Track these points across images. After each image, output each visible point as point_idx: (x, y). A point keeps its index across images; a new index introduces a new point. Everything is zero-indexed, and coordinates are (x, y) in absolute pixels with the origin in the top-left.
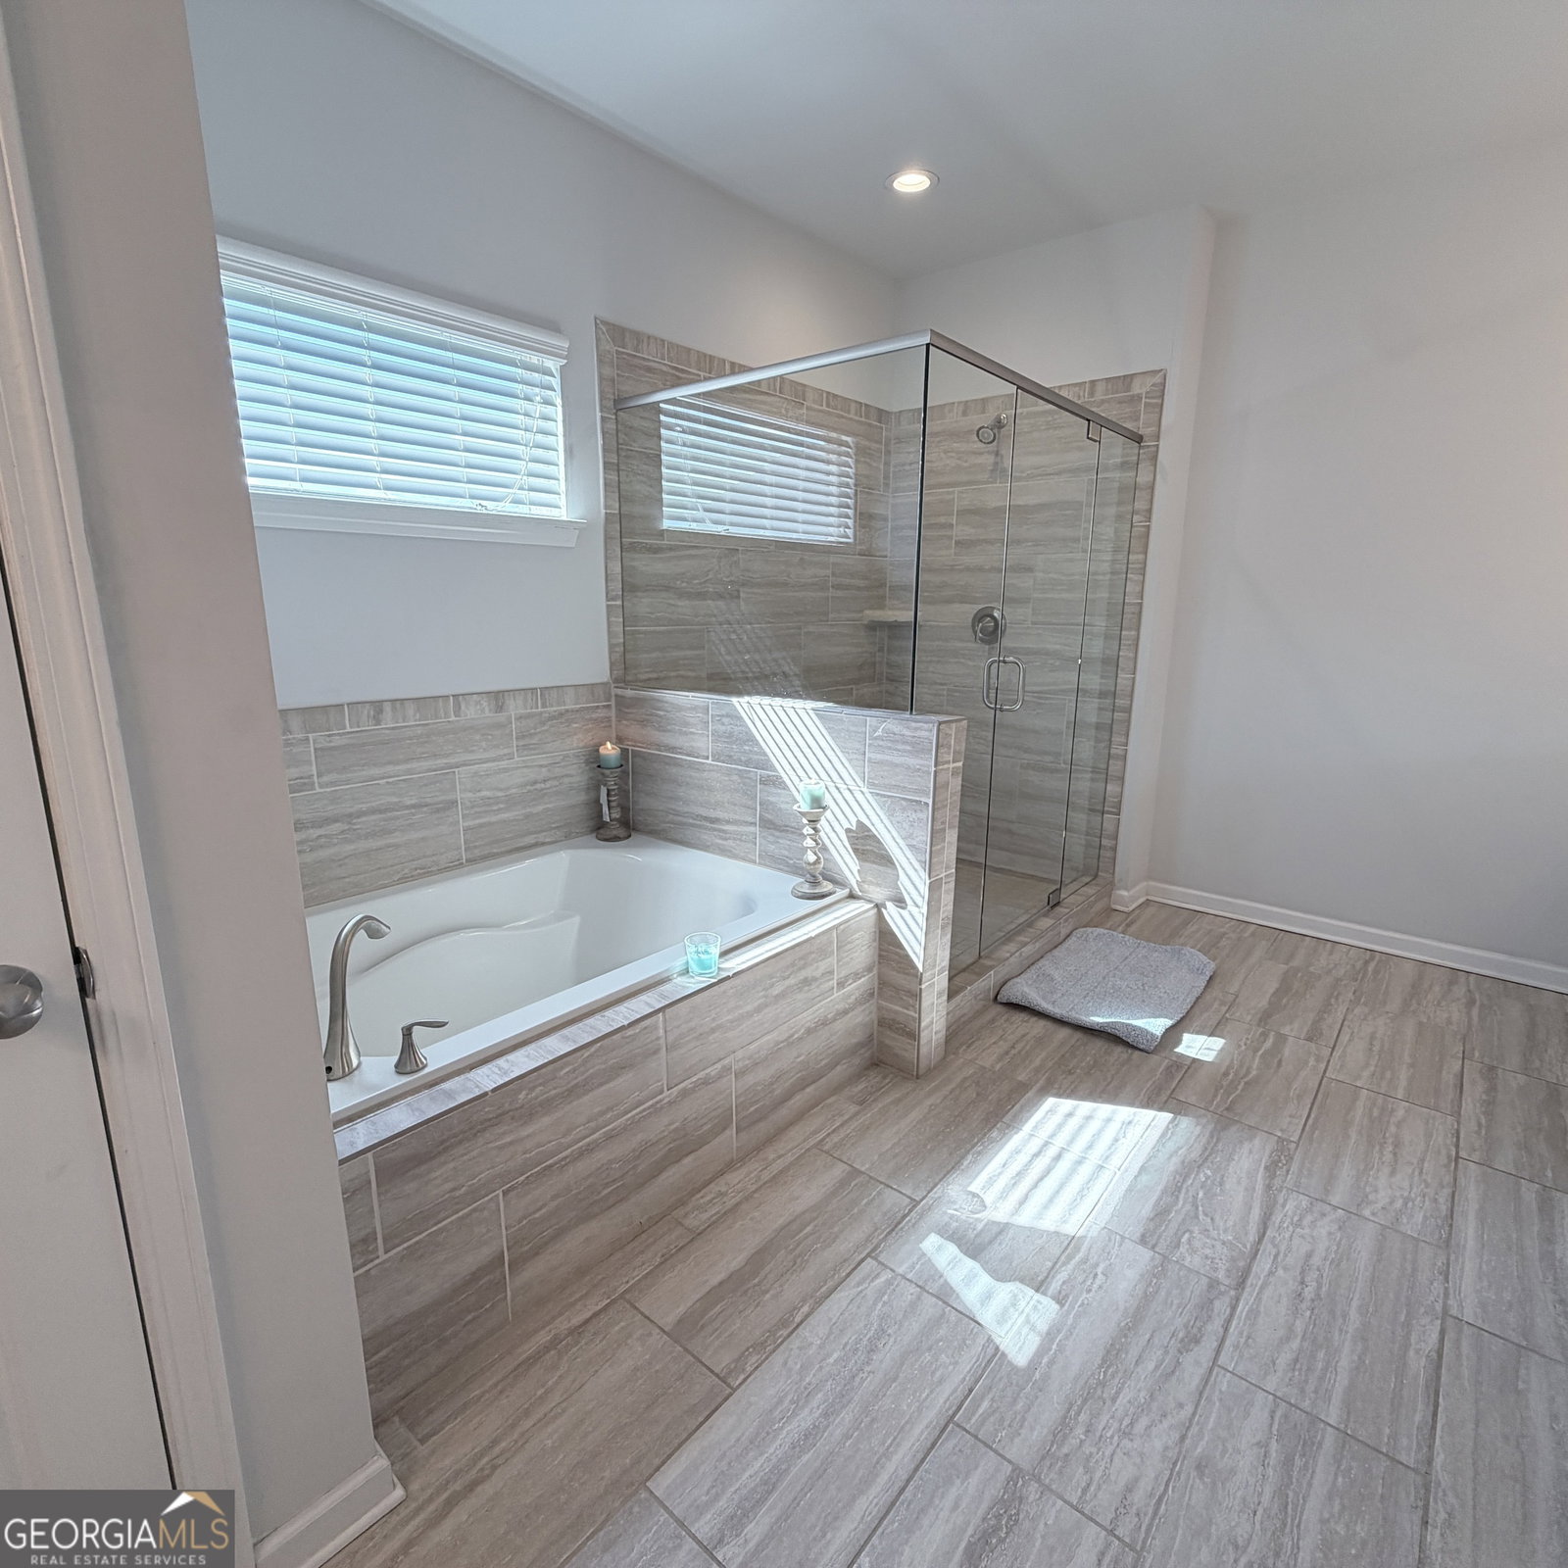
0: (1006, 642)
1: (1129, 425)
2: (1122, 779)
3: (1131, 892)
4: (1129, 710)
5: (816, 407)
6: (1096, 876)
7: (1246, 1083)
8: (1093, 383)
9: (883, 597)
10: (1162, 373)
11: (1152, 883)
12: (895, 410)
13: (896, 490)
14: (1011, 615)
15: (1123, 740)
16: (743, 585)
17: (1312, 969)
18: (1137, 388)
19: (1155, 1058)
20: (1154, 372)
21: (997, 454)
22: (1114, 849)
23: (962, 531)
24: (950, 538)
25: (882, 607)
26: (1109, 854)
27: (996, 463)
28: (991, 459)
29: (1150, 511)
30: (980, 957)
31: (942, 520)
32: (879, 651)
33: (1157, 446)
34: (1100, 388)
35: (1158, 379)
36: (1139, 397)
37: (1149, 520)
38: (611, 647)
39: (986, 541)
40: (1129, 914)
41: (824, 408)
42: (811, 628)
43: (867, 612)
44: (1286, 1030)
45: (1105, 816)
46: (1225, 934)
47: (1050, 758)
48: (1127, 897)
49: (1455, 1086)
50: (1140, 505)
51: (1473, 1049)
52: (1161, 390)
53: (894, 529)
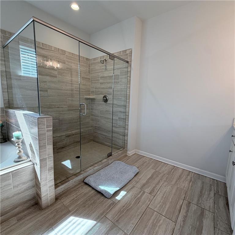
0: (108, 102)
1: (126, 60)
2: (128, 129)
3: (131, 152)
4: (128, 116)
5: (69, 55)
6: (124, 148)
7: (127, 210)
8: (120, 52)
9: (90, 93)
10: (131, 49)
11: (136, 150)
12: (90, 59)
13: (91, 74)
14: (109, 97)
15: (128, 121)
16: (48, 89)
17: (160, 171)
18: (127, 52)
19: (110, 200)
20: (130, 49)
21: (106, 66)
22: (127, 143)
23: (101, 81)
24: (99, 82)
25: (90, 95)
26: (126, 144)
27: (106, 68)
28: (105, 67)
29: (130, 76)
30: (81, 171)
31: (98, 79)
32: (89, 104)
33: (131, 64)
34: (121, 53)
35: (131, 50)
36: (128, 54)
37: (130, 78)
38: (4, 100)
39: (105, 83)
40: (130, 156)
41: (71, 56)
42: (69, 99)
43: (85, 96)
44: (146, 191)
45: (125, 137)
46: (146, 162)
47: (116, 125)
48: (130, 153)
49: (179, 210)
50: (129, 75)
51: (187, 196)
52: (131, 53)
53: (91, 81)
